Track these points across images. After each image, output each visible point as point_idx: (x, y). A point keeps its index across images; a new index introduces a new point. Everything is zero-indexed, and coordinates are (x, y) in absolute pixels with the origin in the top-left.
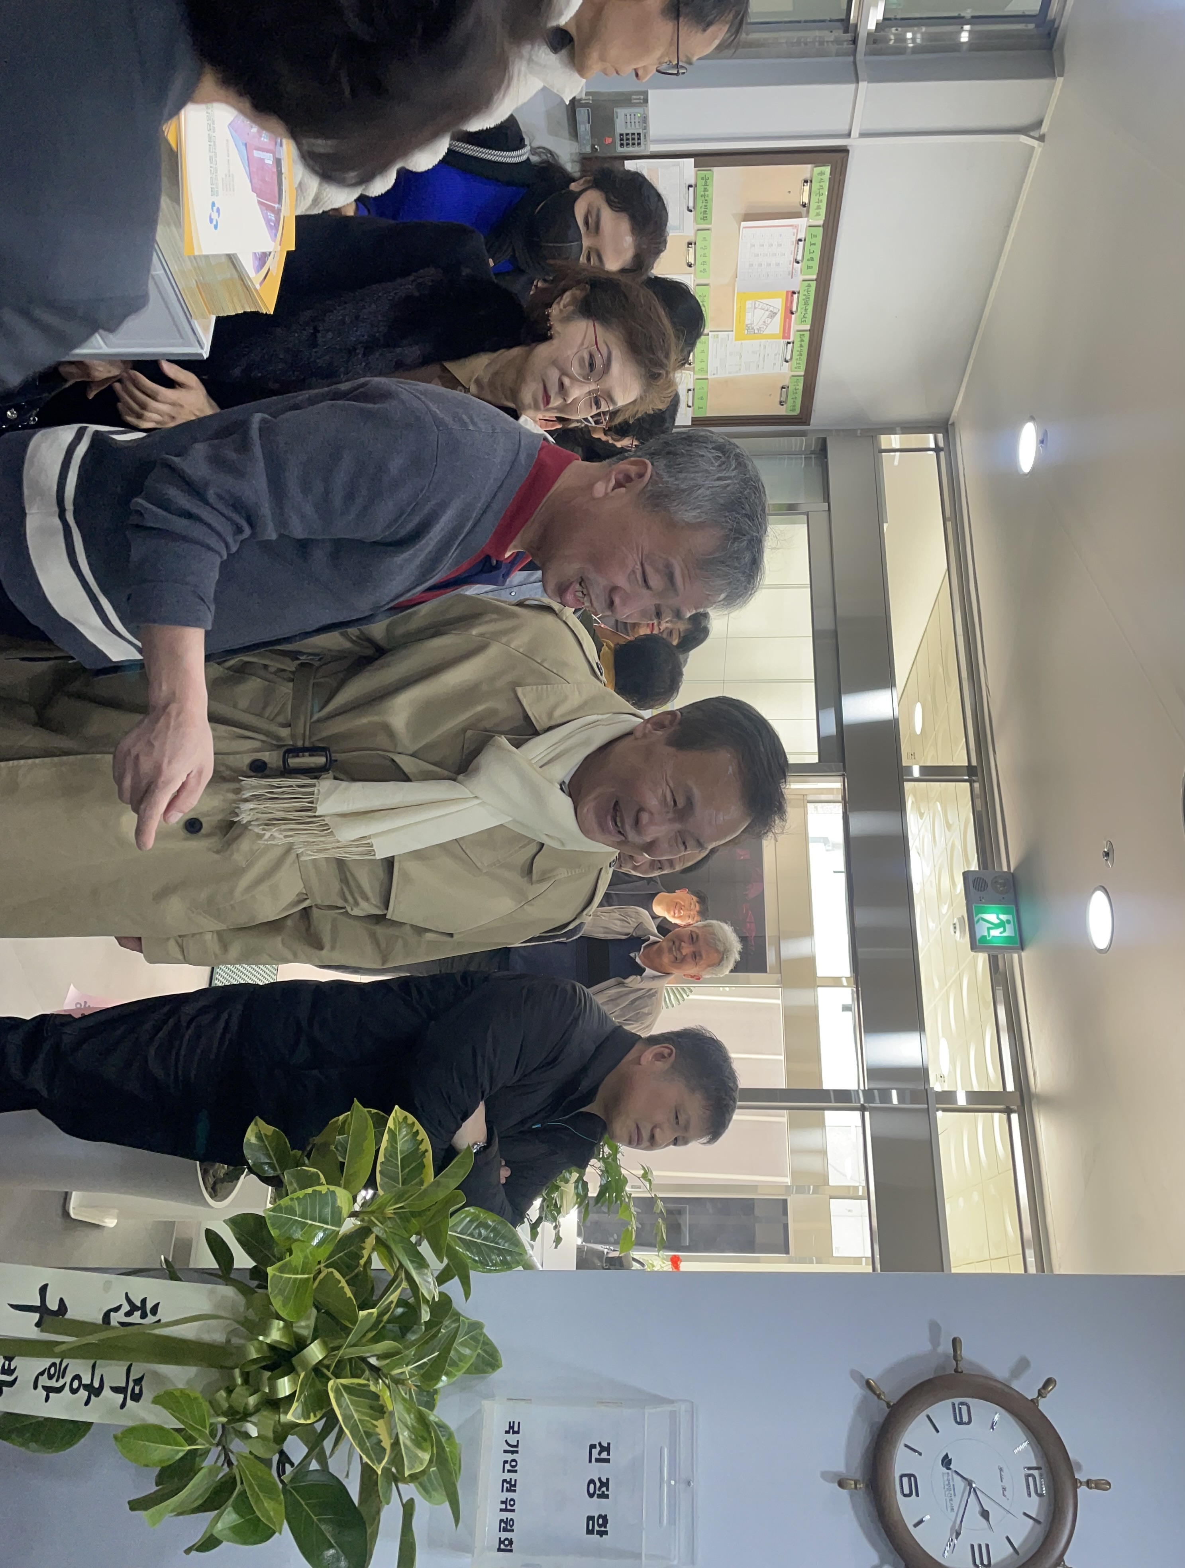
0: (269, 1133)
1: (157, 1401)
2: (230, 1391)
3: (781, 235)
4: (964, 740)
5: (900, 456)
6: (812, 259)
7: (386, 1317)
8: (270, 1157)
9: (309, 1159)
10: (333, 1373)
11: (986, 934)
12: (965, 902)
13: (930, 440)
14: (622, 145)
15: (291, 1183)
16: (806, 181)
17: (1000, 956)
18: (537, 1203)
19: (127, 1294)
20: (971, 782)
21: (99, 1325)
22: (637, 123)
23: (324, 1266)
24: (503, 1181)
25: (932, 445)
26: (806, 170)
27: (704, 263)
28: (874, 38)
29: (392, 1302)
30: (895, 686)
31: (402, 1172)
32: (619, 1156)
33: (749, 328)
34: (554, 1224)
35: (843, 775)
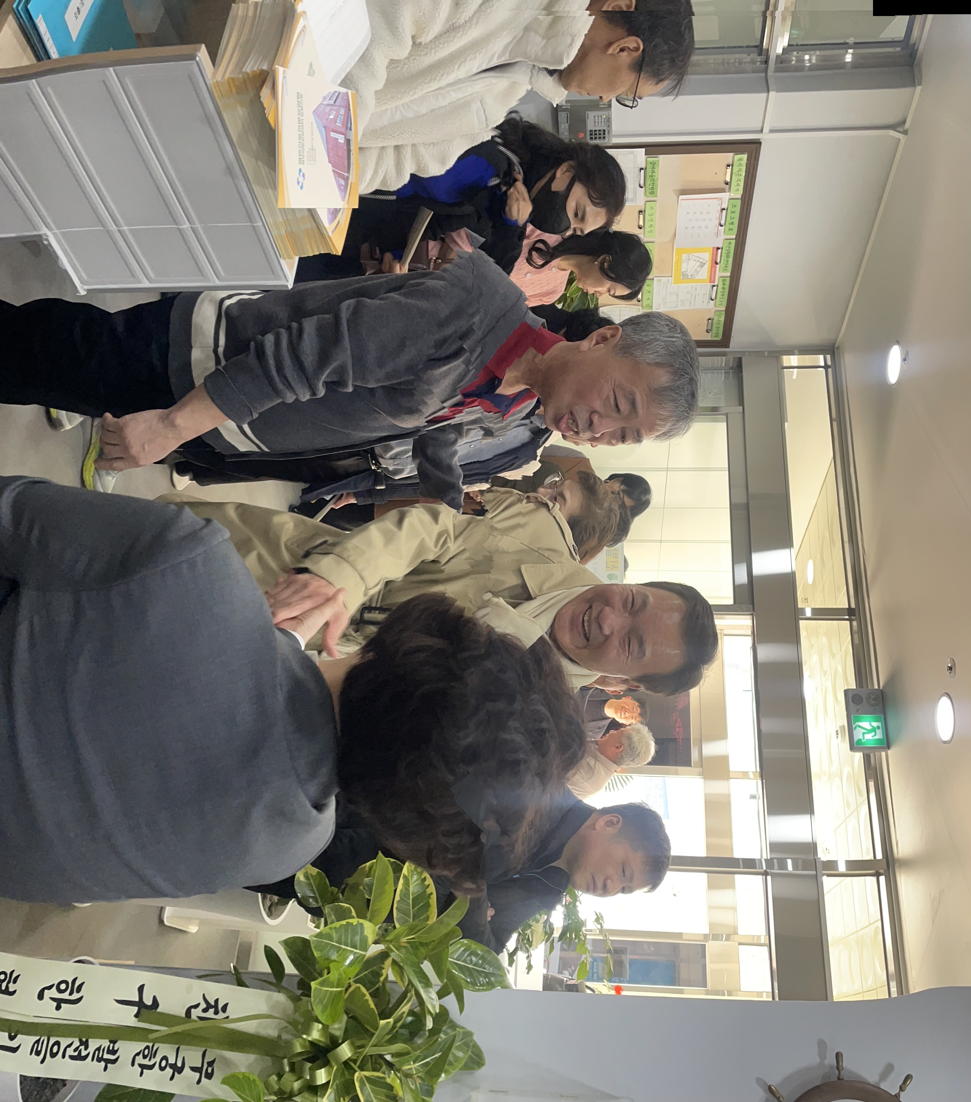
0: (314, 874)
1: (226, 1081)
2: (280, 1076)
3: (709, 205)
4: (845, 588)
5: (798, 371)
6: (732, 223)
7: (399, 1024)
8: (314, 893)
9: (343, 895)
10: (359, 1067)
11: (861, 737)
12: (845, 713)
13: (820, 360)
14: (591, 138)
15: (330, 916)
16: (729, 166)
17: (872, 755)
18: (515, 936)
19: (204, 995)
20: (850, 620)
21: (181, 1017)
22: (603, 123)
23: (354, 981)
24: (489, 919)
25: (822, 364)
26: (728, 157)
27: (651, 226)
28: (781, 60)
29: (404, 1013)
30: (793, 546)
31: (413, 908)
32: (578, 904)
33: (685, 275)
34: (527, 955)
35: (752, 614)
